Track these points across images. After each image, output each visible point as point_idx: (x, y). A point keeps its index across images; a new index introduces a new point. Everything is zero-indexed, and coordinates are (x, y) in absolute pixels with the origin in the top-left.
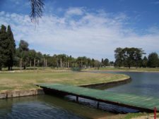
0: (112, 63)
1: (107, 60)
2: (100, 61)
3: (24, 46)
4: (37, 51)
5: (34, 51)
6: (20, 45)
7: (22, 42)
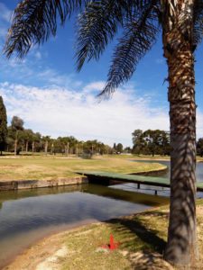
0: (128, 149)
1: (120, 146)
2: (112, 146)
3: (18, 125)
4: (35, 132)
5: (30, 131)
6: (13, 122)
7: (15, 118)
